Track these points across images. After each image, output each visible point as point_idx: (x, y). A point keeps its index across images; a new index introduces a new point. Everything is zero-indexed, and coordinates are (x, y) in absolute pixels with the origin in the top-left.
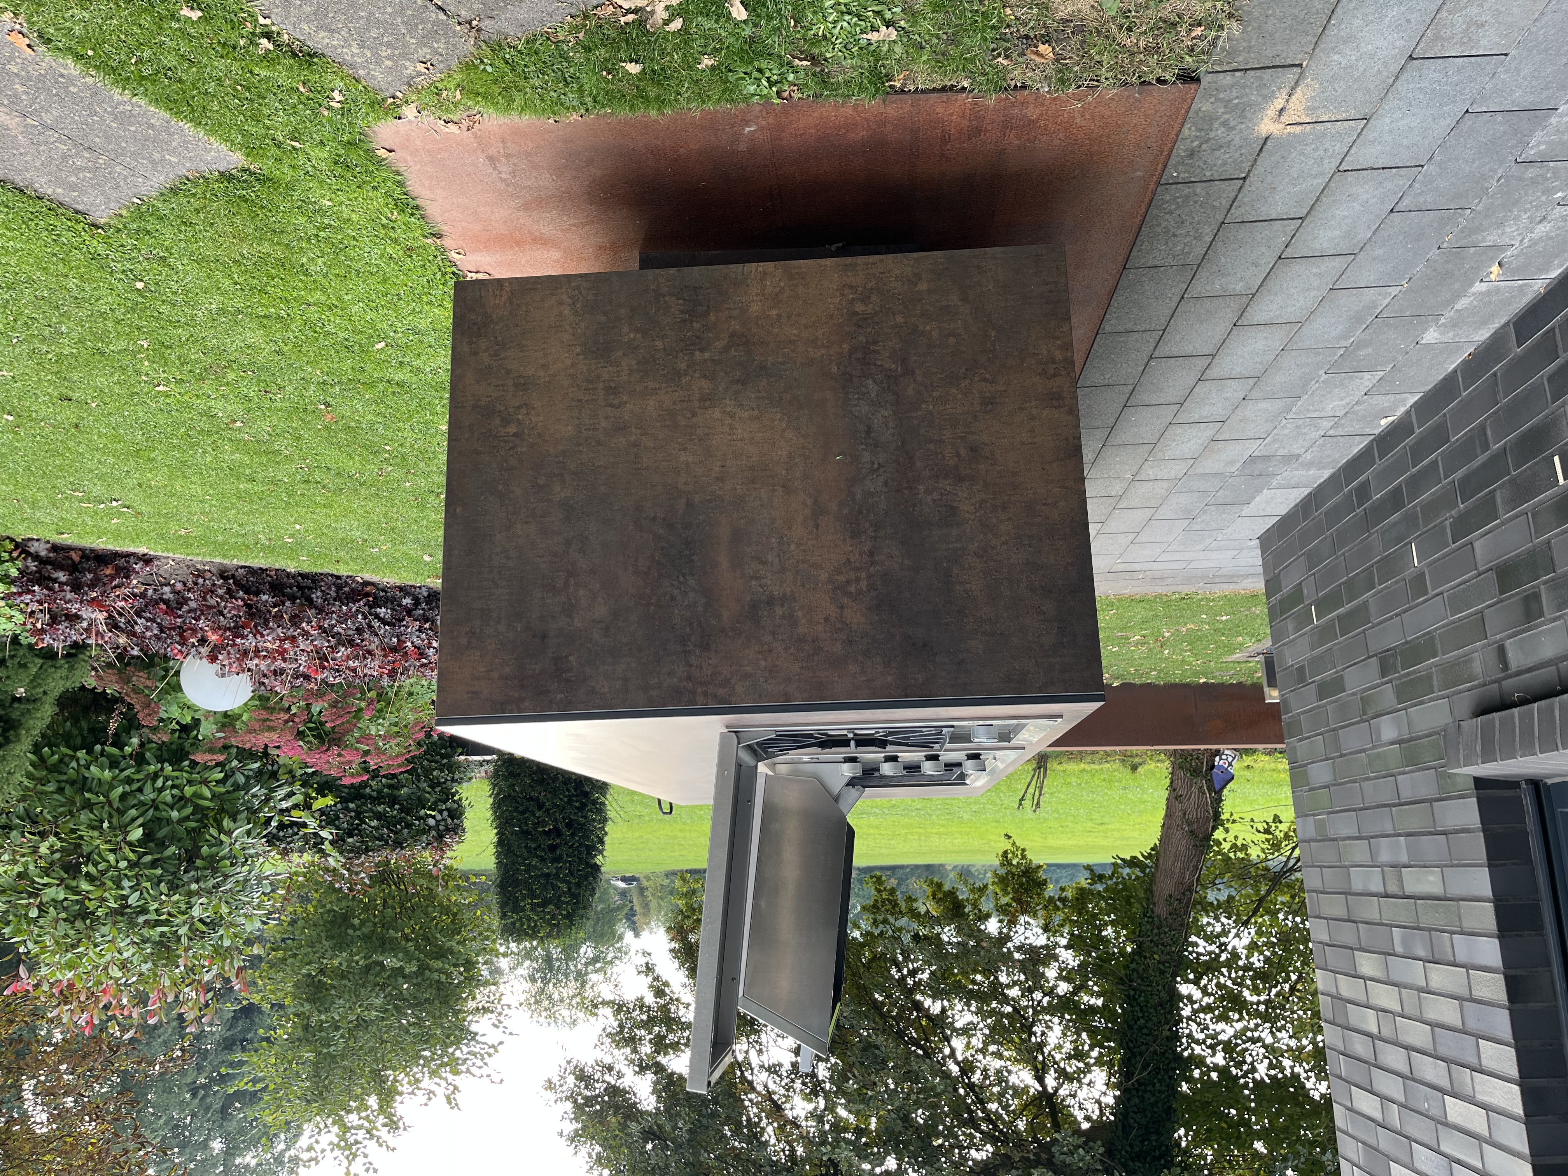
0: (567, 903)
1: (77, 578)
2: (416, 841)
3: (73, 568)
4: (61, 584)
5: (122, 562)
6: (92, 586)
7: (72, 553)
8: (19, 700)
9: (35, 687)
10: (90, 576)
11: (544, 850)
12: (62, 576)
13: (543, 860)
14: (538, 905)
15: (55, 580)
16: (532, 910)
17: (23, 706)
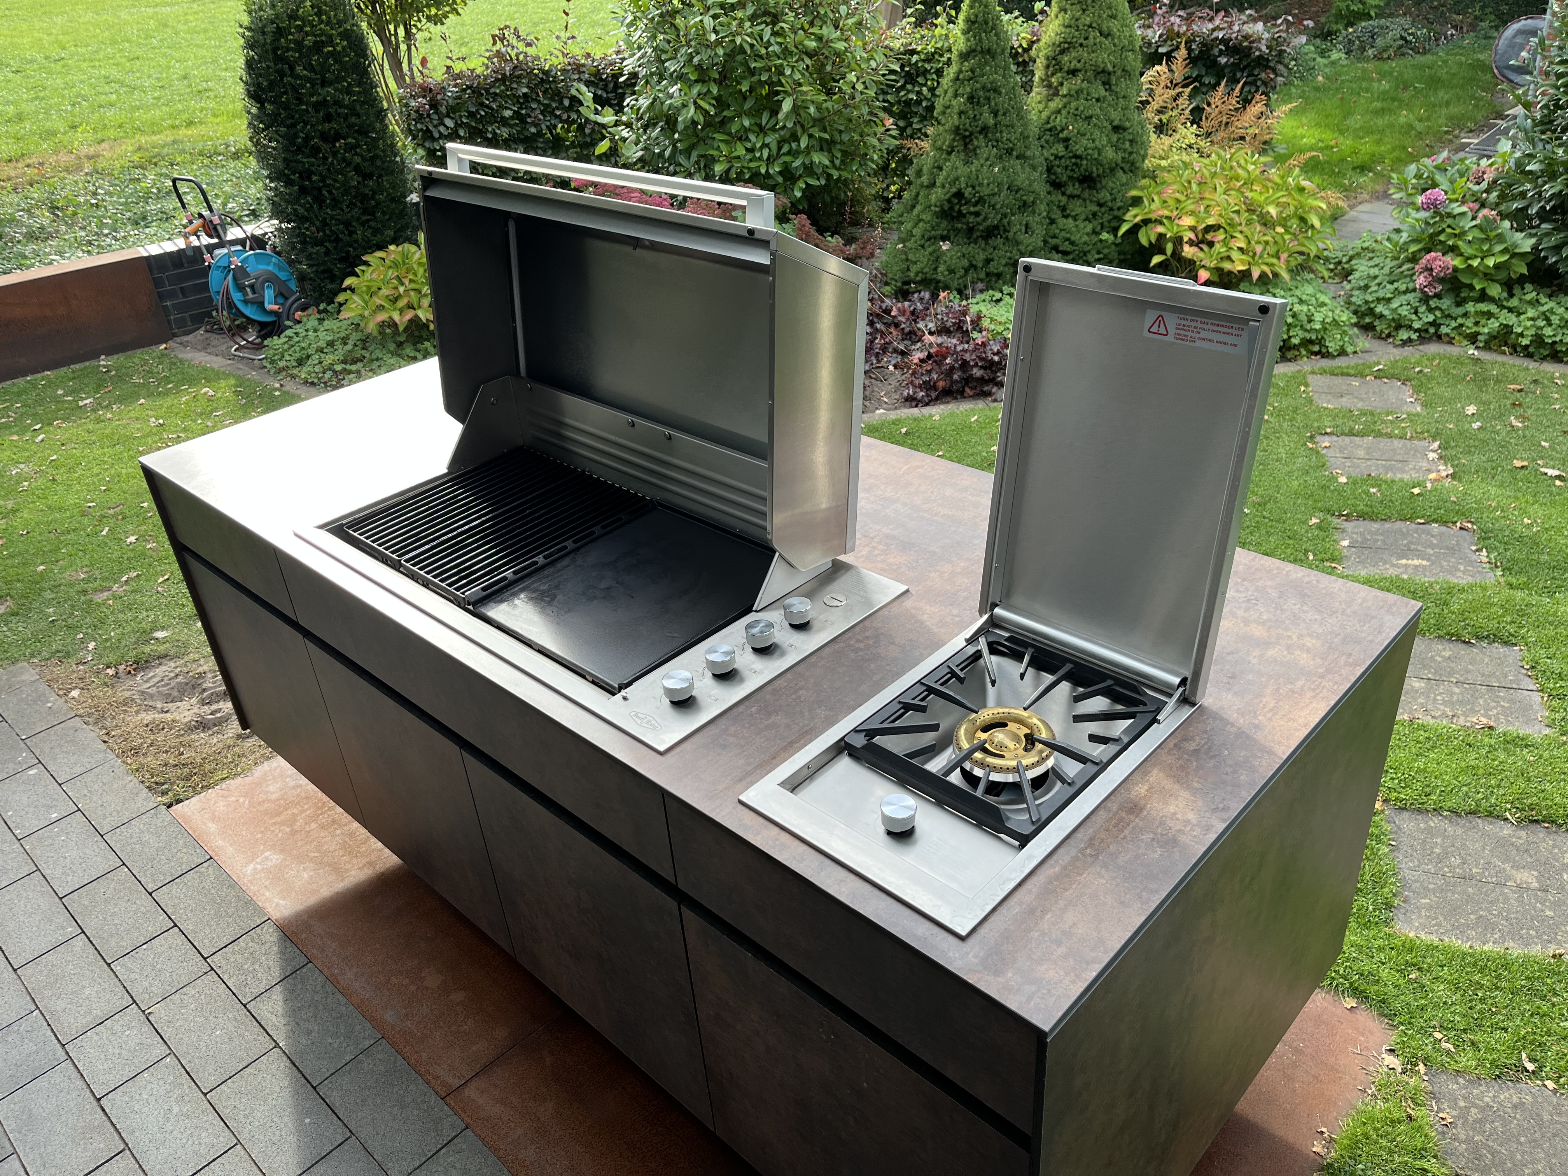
0: (288, 49)
1: (964, 372)
2: (459, 98)
3: (968, 380)
4: (976, 365)
5: (934, 395)
6: (952, 368)
7: (971, 393)
8: (944, 238)
9: (934, 251)
10: (956, 377)
11: (339, 115)
12: (977, 372)
13: (338, 103)
14: (323, 44)
15: (981, 367)
16: (330, 37)
17: (939, 232)
